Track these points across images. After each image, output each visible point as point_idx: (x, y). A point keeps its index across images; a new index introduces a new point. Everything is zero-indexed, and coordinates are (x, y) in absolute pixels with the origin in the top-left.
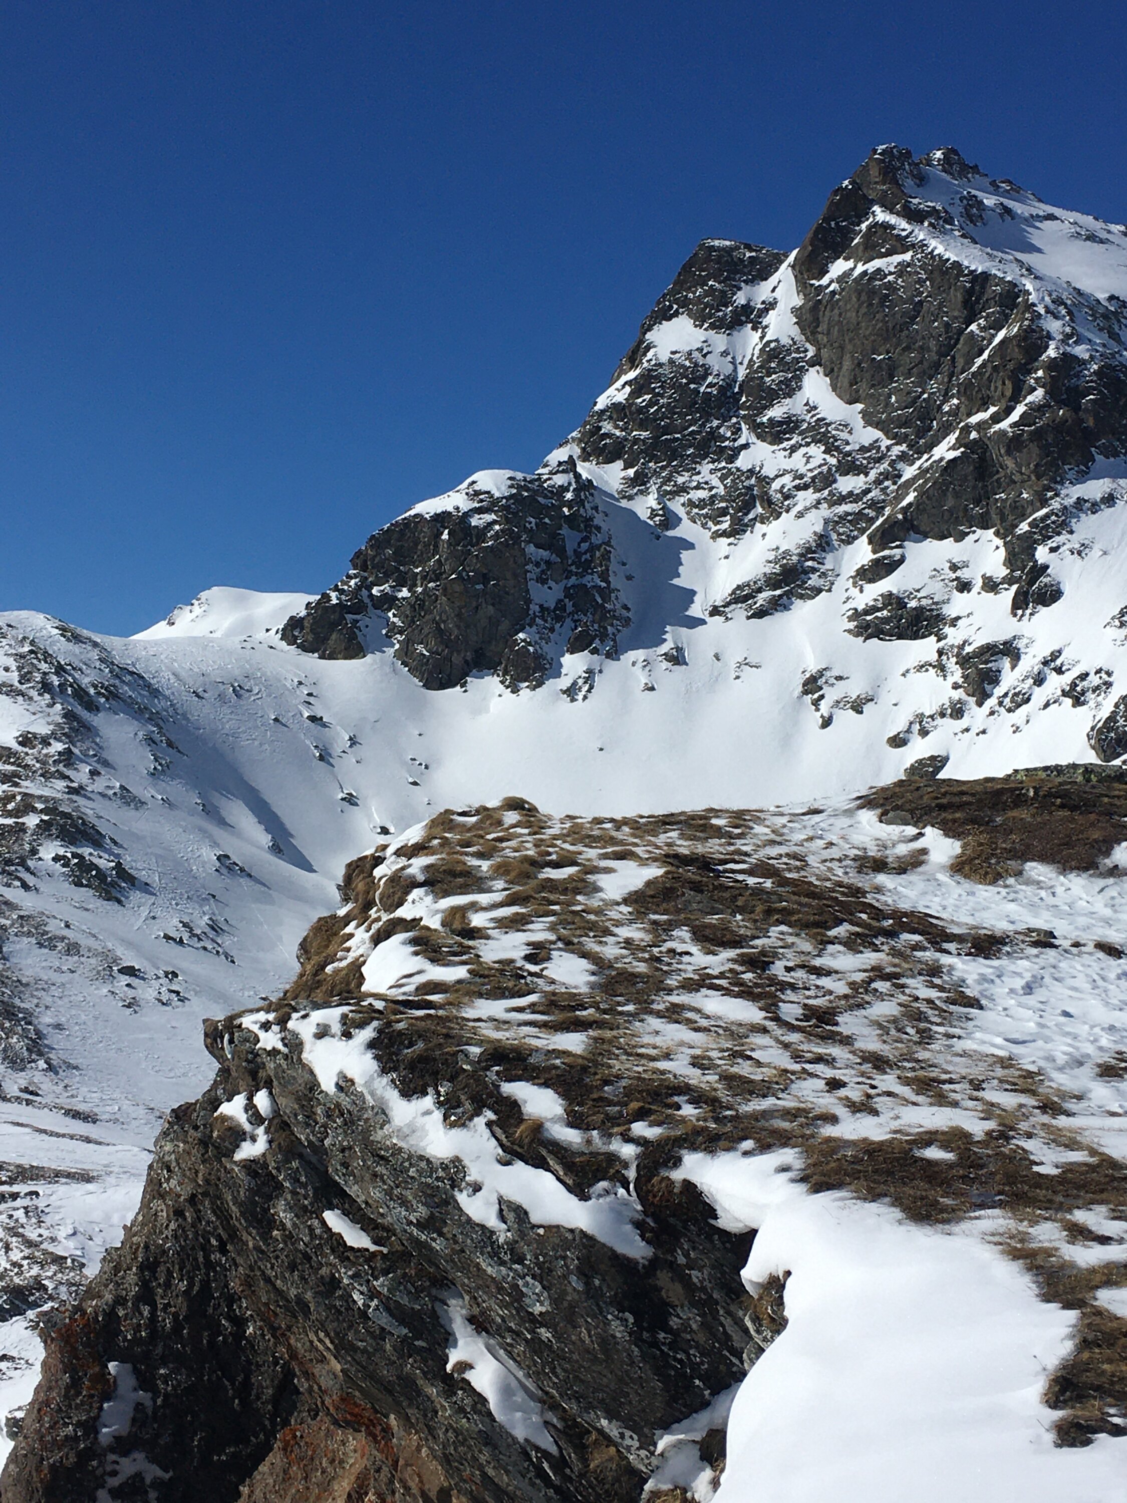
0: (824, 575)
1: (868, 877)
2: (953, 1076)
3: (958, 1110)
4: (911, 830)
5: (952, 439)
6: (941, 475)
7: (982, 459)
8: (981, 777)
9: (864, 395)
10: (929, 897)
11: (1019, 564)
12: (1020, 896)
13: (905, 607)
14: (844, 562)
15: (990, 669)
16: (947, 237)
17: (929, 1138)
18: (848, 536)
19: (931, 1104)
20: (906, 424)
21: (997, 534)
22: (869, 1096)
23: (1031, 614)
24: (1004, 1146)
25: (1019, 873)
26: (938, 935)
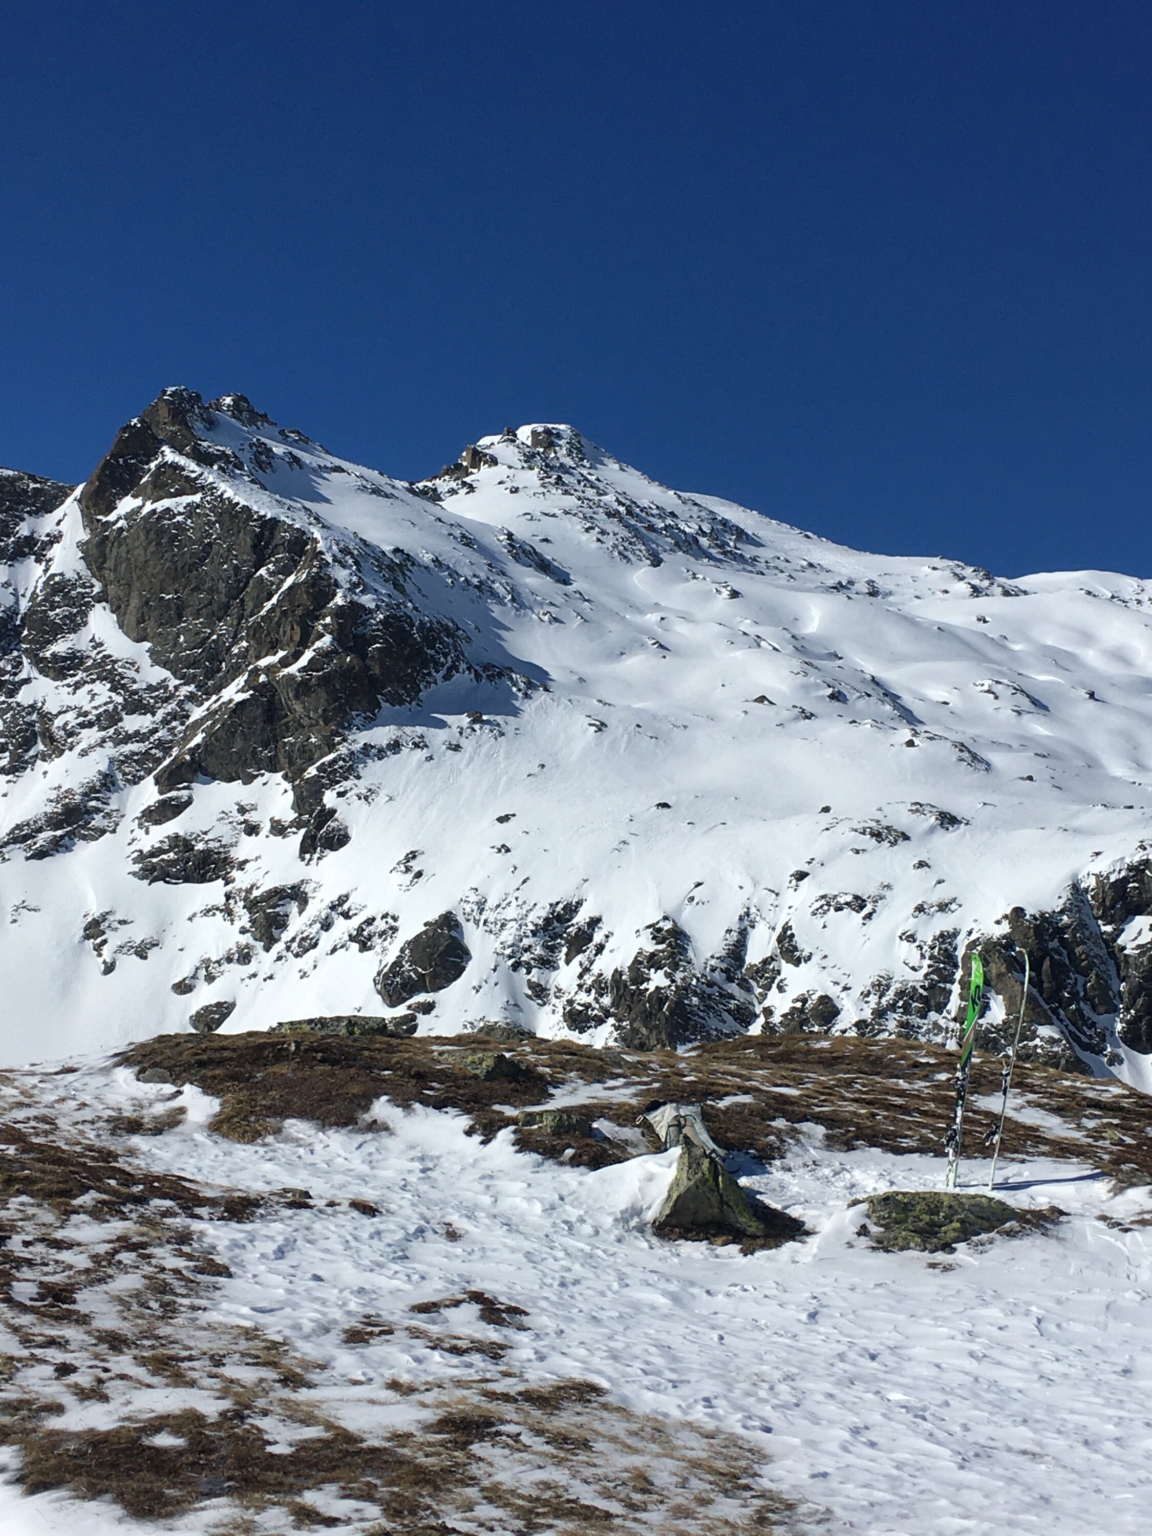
0: (108, 815)
1: (121, 1140)
2: (193, 1353)
3: (194, 1391)
4: (169, 1089)
5: (241, 681)
6: (230, 717)
7: (271, 702)
8: (245, 1031)
9: (151, 634)
10: (184, 1159)
11: (307, 807)
12: (278, 1154)
13: (192, 849)
14: (128, 804)
15: (278, 914)
16: (237, 482)
17: (160, 1424)
18: (134, 776)
19: (167, 1385)
20: (194, 664)
21: (285, 777)
22: (100, 1381)
23: (319, 859)
24: (238, 1427)
25: (278, 1131)
26: (192, 1200)
